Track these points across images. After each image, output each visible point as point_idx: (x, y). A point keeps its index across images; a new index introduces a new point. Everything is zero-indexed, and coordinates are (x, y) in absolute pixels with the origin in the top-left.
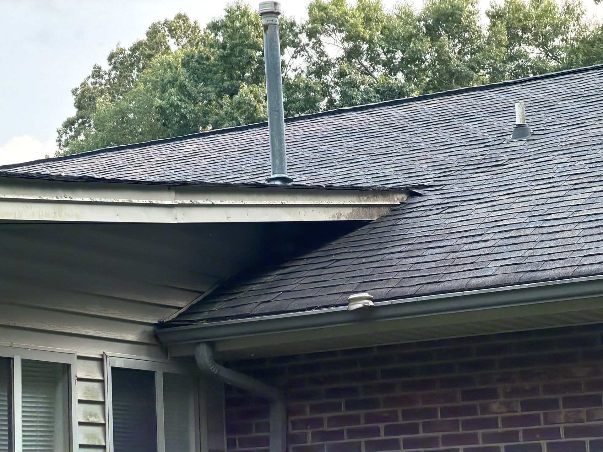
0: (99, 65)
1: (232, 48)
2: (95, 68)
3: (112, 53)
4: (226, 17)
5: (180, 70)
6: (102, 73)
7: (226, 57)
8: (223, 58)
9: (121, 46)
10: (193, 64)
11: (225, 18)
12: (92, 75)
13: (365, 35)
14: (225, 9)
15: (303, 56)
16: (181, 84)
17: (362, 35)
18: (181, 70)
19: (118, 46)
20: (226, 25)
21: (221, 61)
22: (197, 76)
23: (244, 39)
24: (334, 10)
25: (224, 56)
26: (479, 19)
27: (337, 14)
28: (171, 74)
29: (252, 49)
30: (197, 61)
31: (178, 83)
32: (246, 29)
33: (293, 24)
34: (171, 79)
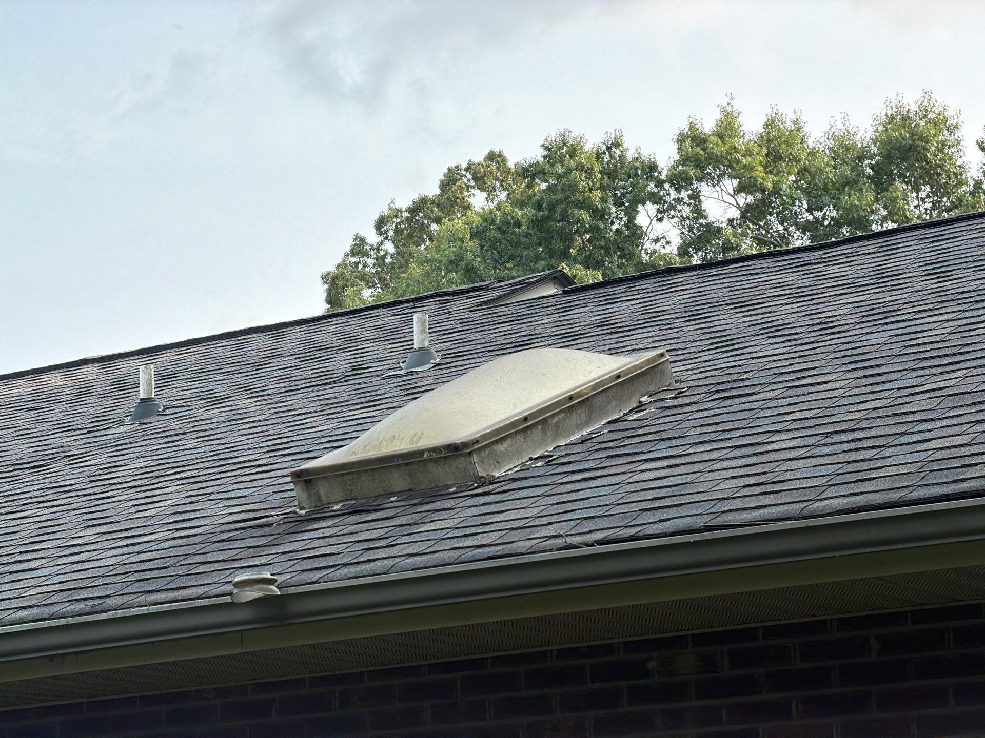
0: (363, 235)
1: (552, 209)
2: (355, 240)
3: (382, 216)
4: (545, 157)
5: (467, 243)
6: (368, 248)
7: (542, 221)
8: (535, 223)
9: (397, 205)
10: (493, 233)
11: (542, 159)
12: (350, 251)
13: (765, 183)
14: (543, 145)
15: (673, 217)
16: (467, 266)
17: (761, 183)
18: (470, 243)
19: (392, 204)
20: (544, 169)
21: (533, 227)
22: (498, 253)
23: (568, 193)
24: (717, 145)
25: (537, 220)
26: (962, 154)
27: (719, 149)
28: (454, 249)
29: (581, 208)
30: (499, 228)
31: (463, 264)
32: (572, 176)
33: (653, 167)
34: (453, 258)
